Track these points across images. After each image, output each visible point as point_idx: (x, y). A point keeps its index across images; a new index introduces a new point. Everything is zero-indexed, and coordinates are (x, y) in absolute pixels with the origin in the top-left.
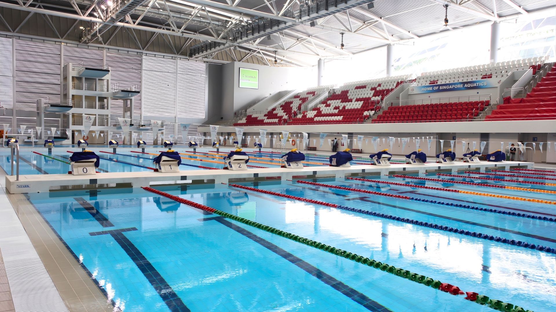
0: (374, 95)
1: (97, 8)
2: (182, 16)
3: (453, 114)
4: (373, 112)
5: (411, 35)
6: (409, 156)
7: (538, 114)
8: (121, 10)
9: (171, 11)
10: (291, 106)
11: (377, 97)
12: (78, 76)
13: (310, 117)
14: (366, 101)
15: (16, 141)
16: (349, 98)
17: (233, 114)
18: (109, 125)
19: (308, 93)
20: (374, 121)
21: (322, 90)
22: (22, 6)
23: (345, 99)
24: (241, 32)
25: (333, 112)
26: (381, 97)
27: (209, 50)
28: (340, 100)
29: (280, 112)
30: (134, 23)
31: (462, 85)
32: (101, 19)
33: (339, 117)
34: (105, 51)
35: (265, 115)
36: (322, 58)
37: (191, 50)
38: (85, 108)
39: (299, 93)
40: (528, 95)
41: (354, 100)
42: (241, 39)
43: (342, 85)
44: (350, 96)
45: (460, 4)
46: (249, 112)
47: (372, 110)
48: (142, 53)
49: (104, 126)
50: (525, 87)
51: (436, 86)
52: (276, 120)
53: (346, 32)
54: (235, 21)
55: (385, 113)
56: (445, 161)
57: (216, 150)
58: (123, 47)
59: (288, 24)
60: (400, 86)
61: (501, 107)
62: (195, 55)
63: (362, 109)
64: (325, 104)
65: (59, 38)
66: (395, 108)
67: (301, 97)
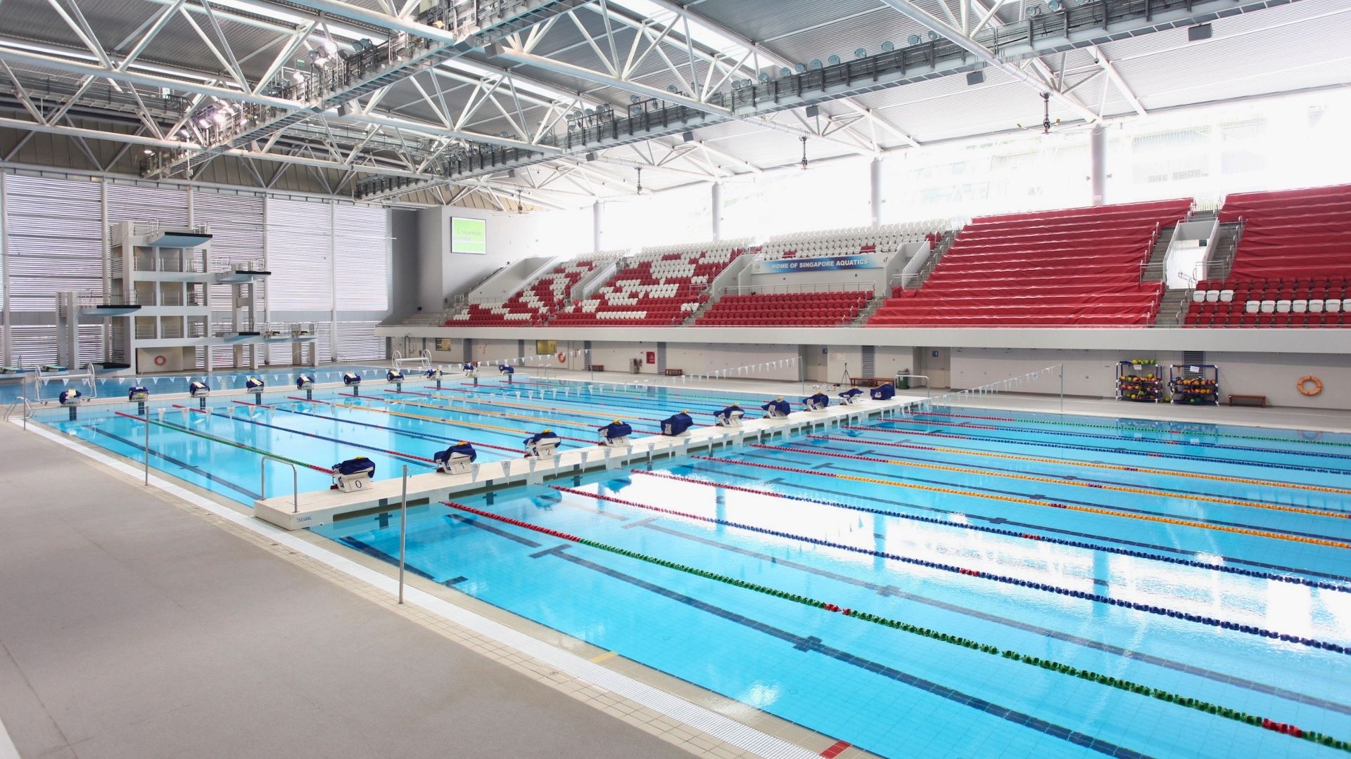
0: (696, 274)
1: (191, 124)
2: (351, 134)
3: (822, 313)
4: (697, 305)
5: (748, 168)
6: (766, 408)
7: (938, 317)
8: (244, 134)
9: (330, 126)
10: (551, 288)
11: (701, 277)
12: (145, 245)
13: (588, 311)
14: (683, 282)
15: (78, 395)
16: (654, 277)
17: (441, 302)
18: (210, 334)
19: (580, 264)
20: (700, 323)
21: (605, 259)
22: (42, 124)
23: (647, 278)
24: (459, 162)
25: (629, 304)
26: (707, 277)
27: (396, 189)
28: (639, 280)
29: (533, 301)
30: (262, 148)
31: (832, 262)
32: (200, 144)
33: (640, 313)
34: (192, 192)
35: (505, 306)
36: (601, 201)
37: (358, 186)
38: (162, 305)
39: (562, 263)
40: (925, 284)
41: (662, 282)
42: (460, 173)
43: (640, 252)
44: (655, 272)
45: (823, 135)
46: (473, 297)
47: (694, 301)
48: (265, 193)
49: (198, 336)
50: (919, 272)
51: (794, 262)
52: (527, 316)
53: (645, 166)
54: (448, 140)
55: (716, 307)
56: (815, 408)
57: (434, 383)
58: (228, 183)
59: (546, 156)
60: (737, 259)
61: (889, 304)
62: (367, 195)
63: (677, 298)
64: (612, 288)
65: (98, 170)
66: (732, 300)
67: (567, 271)
